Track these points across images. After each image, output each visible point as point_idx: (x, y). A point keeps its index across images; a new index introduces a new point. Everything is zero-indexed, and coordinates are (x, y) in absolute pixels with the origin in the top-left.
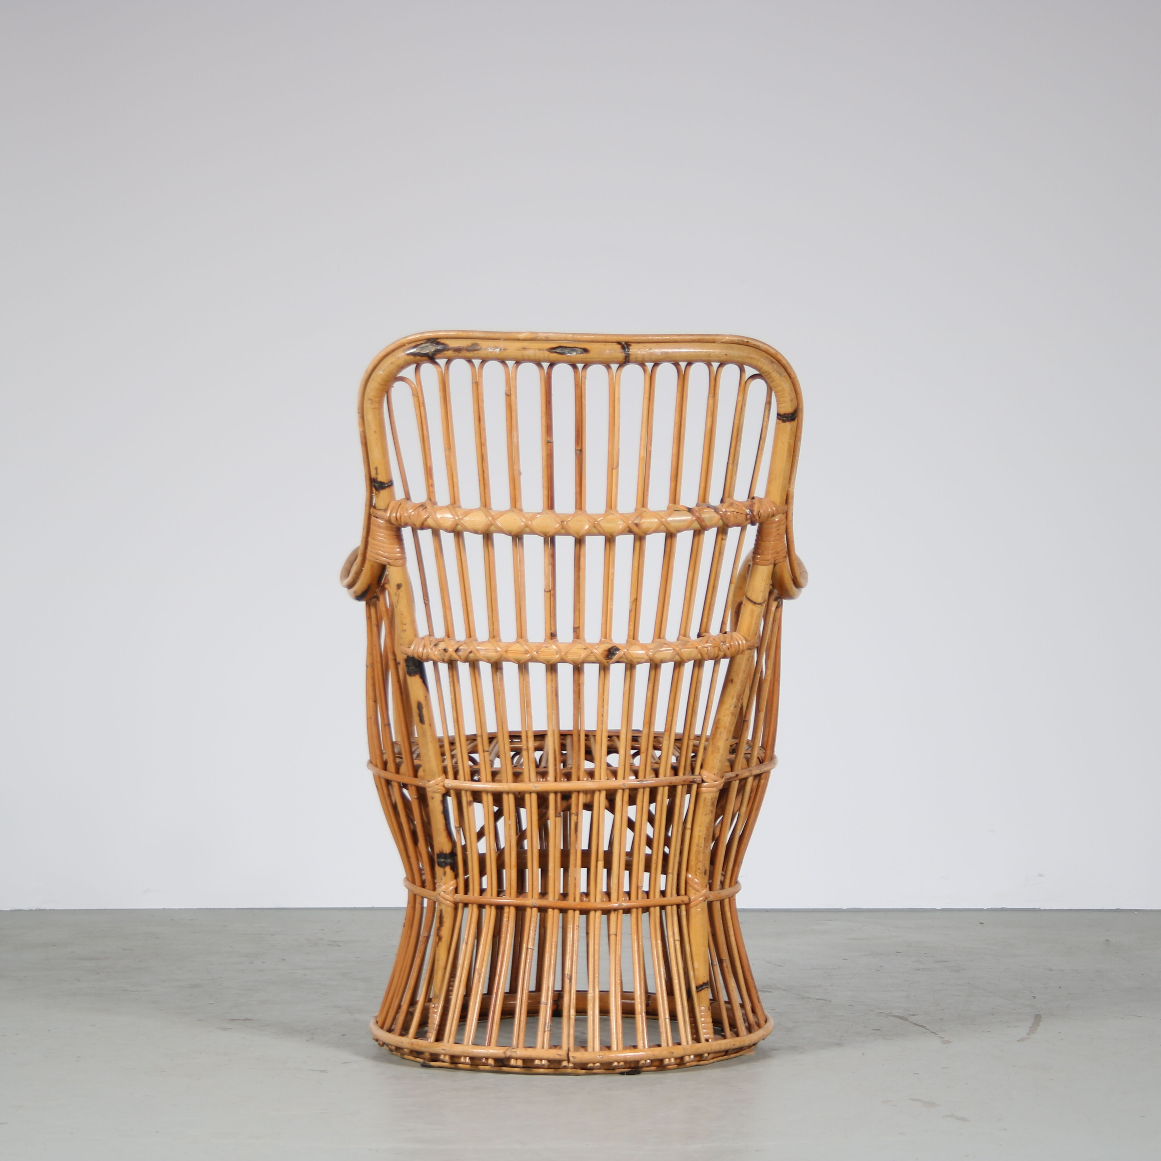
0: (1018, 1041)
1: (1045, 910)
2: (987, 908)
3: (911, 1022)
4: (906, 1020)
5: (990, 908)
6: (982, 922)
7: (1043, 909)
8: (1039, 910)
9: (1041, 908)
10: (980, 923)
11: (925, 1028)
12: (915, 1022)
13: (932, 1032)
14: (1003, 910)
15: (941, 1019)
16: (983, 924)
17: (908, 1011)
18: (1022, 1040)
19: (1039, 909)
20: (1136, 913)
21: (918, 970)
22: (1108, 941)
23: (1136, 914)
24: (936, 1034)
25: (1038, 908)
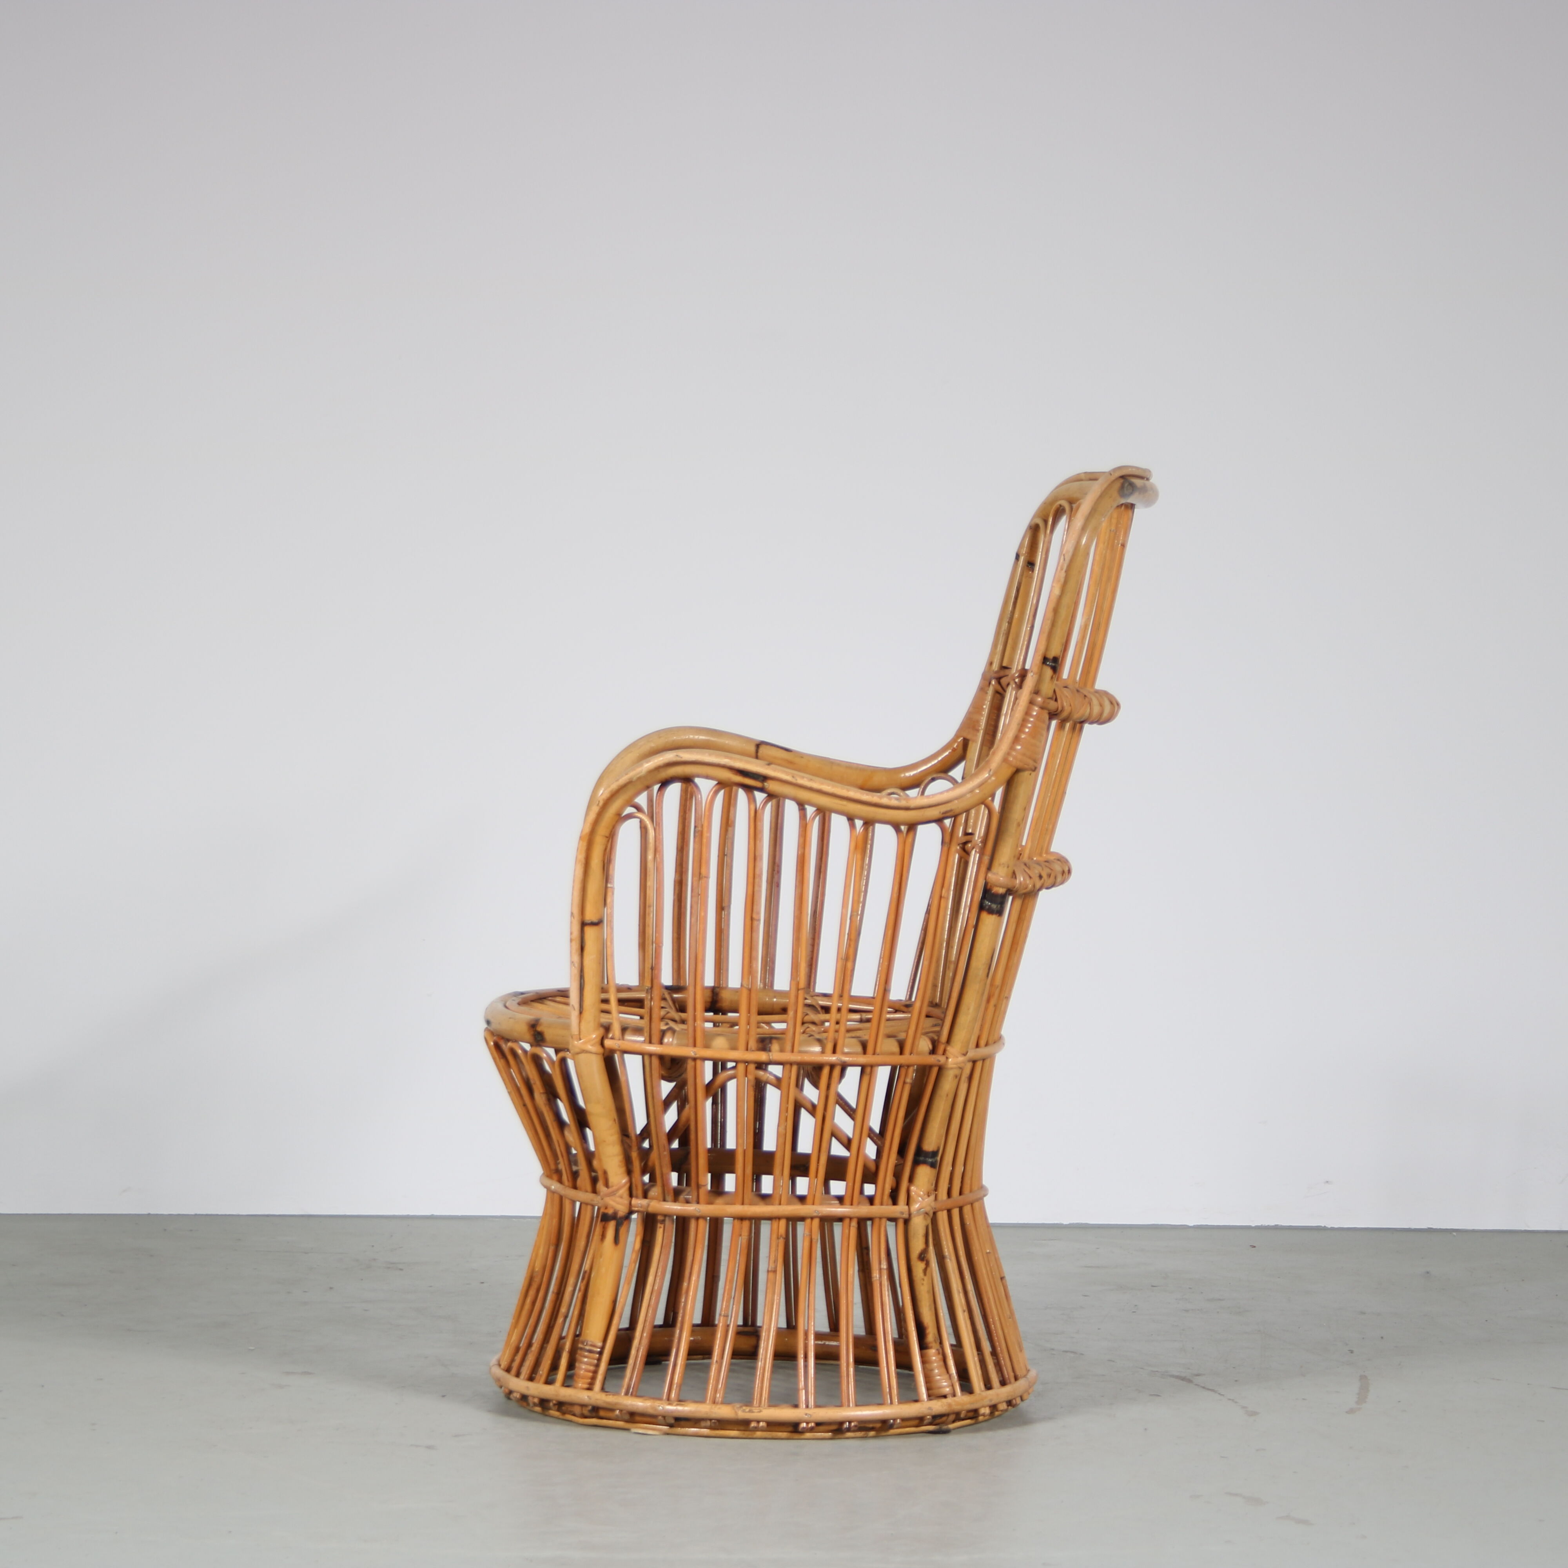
0: (1347, 1412)
1: (1332, 1229)
2: (1256, 1225)
3: (1196, 1385)
4: (1190, 1381)
5: (1260, 1225)
6: (1254, 1245)
7: (1329, 1227)
8: (1324, 1229)
9: (1327, 1226)
10: (1251, 1246)
11: (1219, 1394)
12: (1203, 1385)
13: (1230, 1399)
14: (1276, 1228)
15: (1236, 1381)
16: (1255, 1247)
17: (1189, 1369)
18: (1351, 1411)
19: (1325, 1226)
20: (1455, 1234)
21: (1187, 1311)
22: (1428, 1273)
23: (1454, 1236)
24: (1236, 1402)
25: (1323, 1226)
